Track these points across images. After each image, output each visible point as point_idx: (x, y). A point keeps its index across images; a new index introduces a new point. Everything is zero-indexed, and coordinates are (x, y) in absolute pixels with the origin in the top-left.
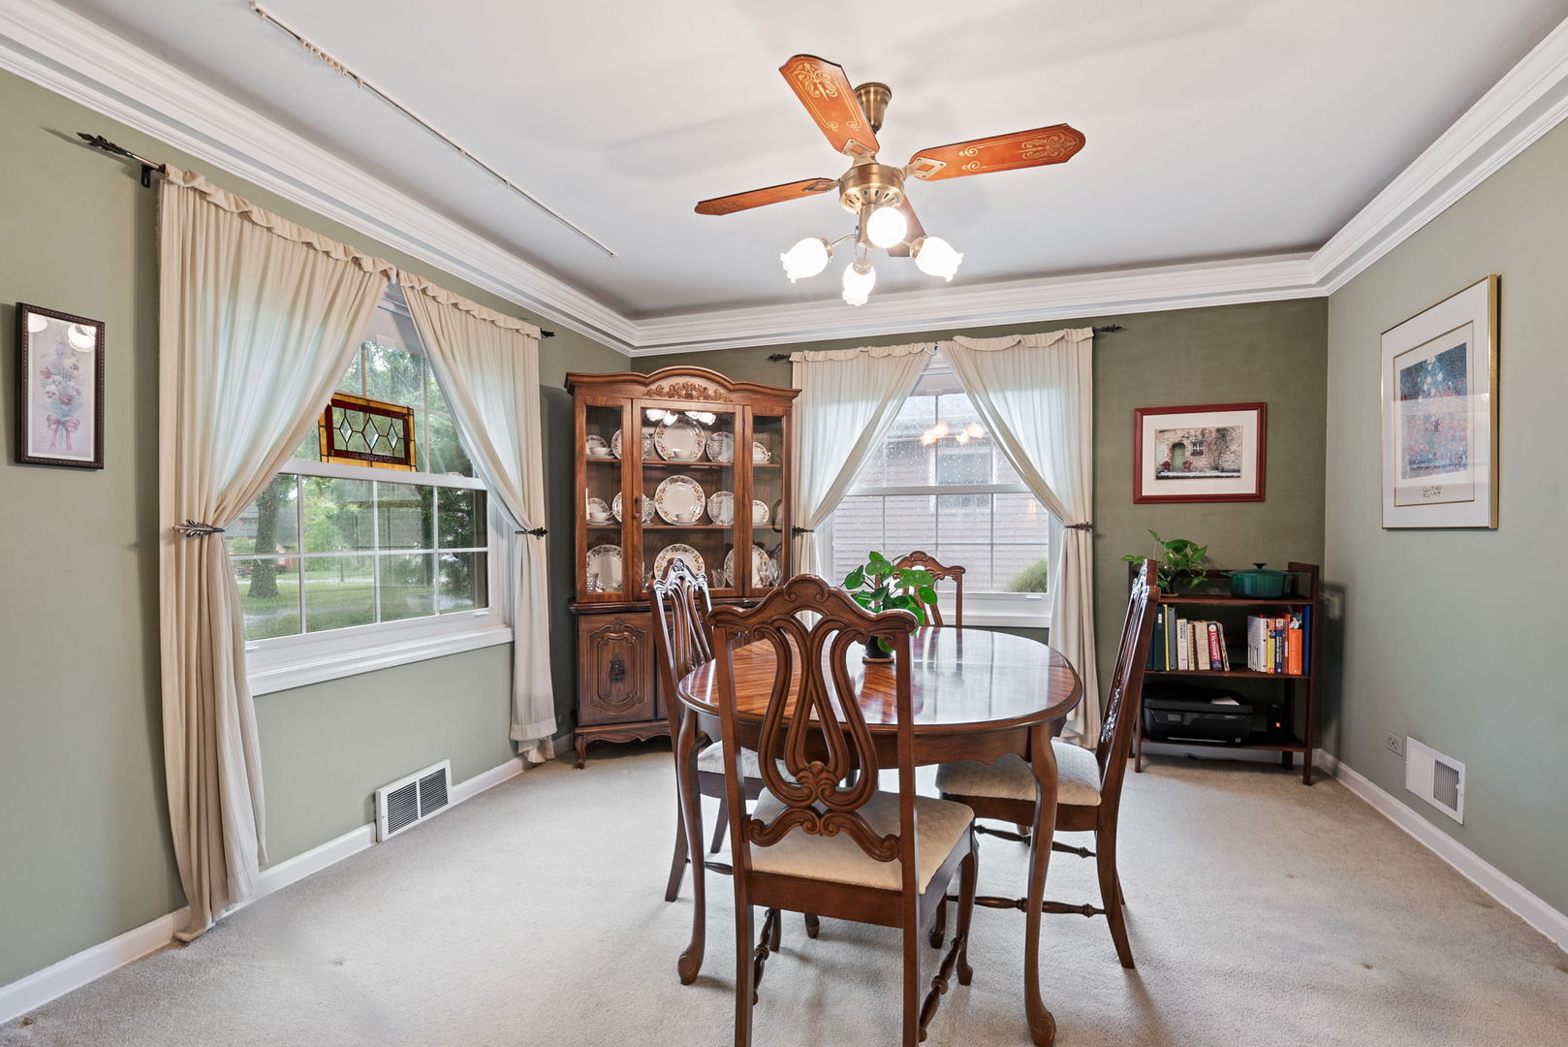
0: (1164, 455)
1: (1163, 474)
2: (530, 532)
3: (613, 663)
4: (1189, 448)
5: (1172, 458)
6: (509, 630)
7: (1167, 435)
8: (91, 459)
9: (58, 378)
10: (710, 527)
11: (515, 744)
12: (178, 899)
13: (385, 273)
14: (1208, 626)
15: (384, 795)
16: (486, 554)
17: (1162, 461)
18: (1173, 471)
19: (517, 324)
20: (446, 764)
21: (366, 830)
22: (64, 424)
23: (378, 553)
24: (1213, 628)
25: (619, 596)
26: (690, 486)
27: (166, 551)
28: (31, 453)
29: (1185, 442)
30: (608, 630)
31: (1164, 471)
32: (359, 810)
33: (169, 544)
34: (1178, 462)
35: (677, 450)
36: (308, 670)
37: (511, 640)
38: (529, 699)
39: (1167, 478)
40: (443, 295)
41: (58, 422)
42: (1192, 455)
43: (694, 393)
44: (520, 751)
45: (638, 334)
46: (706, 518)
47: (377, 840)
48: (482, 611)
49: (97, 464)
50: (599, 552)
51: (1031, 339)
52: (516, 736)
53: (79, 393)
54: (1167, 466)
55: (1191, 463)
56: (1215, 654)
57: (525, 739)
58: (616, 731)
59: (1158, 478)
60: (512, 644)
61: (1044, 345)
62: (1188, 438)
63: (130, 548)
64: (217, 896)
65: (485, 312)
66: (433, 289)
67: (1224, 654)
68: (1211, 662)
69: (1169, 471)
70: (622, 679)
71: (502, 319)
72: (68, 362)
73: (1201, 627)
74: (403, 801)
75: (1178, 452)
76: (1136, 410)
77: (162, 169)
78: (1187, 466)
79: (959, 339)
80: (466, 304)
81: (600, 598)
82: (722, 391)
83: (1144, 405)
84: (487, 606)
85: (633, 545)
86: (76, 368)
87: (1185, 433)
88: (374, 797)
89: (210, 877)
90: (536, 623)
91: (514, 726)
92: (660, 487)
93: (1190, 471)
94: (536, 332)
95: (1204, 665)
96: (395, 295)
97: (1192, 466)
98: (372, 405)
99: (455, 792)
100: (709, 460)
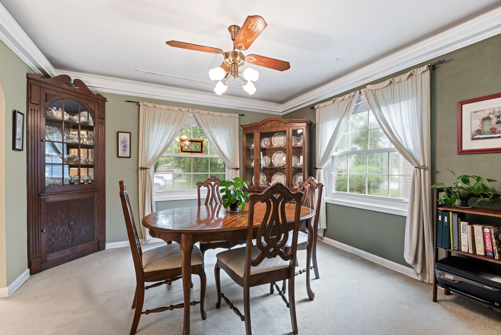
0: (477, 125)
1: (476, 137)
2: (234, 169)
4: (495, 120)
5: (482, 127)
7: (479, 114)
8: (129, 156)
9: (124, 143)
13: (188, 111)
14: (483, 229)
17: (475, 129)
18: (483, 134)
19: (229, 114)
22: (125, 150)
23: (192, 173)
24: (487, 230)
26: (282, 154)
28: (119, 156)
29: (491, 116)
31: (477, 135)
33: (140, 171)
34: (487, 128)
36: (176, 197)
39: (479, 139)
40: (205, 112)
41: (124, 150)
42: (497, 123)
45: (280, 108)
49: (130, 157)
51: (397, 79)
53: (127, 145)
54: (479, 132)
55: (496, 129)
56: (488, 246)
59: (473, 139)
61: (404, 80)
62: (493, 113)
63: (136, 172)
65: (218, 114)
66: (201, 112)
67: (495, 248)
68: (486, 251)
69: (480, 134)
71: (224, 114)
72: (125, 140)
73: (478, 228)
75: (486, 122)
76: (458, 102)
77: (139, 103)
78: (493, 131)
79: (369, 87)
80: (211, 113)
82: (282, 123)
83: (464, 99)
85: (257, 173)
86: (126, 141)
87: (491, 111)
92: (274, 155)
93: (496, 134)
94: (237, 115)
95: (480, 251)
97: (498, 130)
98: (193, 140)
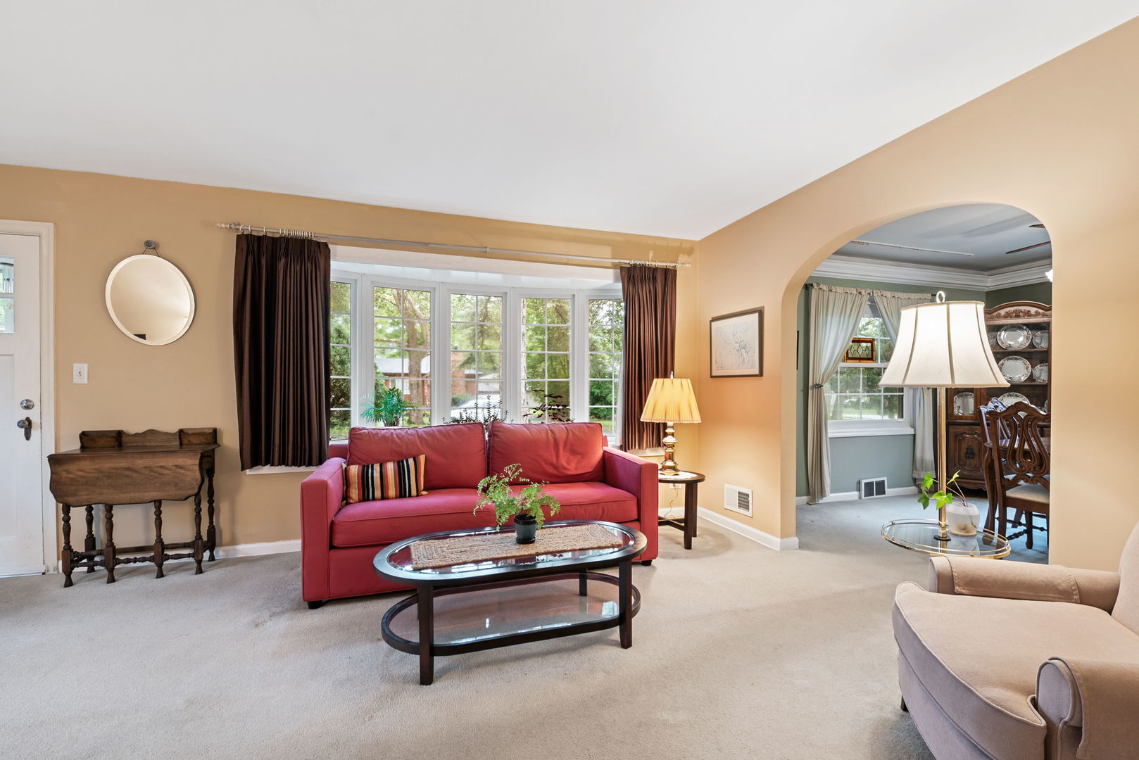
3: (967, 449)
6: (913, 429)
10: (1033, 383)
11: (915, 480)
12: (808, 494)
13: (869, 294)
15: (863, 482)
16: (903, 396)
19: (920, 295)
20: (885, 479)
21: (856, 493)
23: (862, 394)
25: (972, 417)
26: (1021, 362)
27: (810, 392)
30: (966, 433)
32: (855, 485)
33: (811, 390)
35: (1010, 343)
36: (841, 432)
37: (913, 433)
38: (922, 460)
40: (889, 294)
43: (1021, 314)
44: (917, 483)
46: (1031, 378)
47: (860, 498)
48: (901, 420)
50: (961, 396)
52: (916, 476)
57: (920, 477)
58: (968, 483)
60: (914, 435)
64: (819, 494)
65: (905, 296)
66: (885, 294)
70: (972, 458)
71: (913, 296)
74: (869, 486)
77: (812, 285)
81: (960, 418)
82: (1041, 311)
84: (902, 417)
85: (980, 393)
88: (859, 483)
89: (818, 488)
90: (926, 427)
91: (915, 471)
94: (929, 296)
96: (872, 300)
98: (860, 340)
99: (889, 491)
100: (1035, 347)
